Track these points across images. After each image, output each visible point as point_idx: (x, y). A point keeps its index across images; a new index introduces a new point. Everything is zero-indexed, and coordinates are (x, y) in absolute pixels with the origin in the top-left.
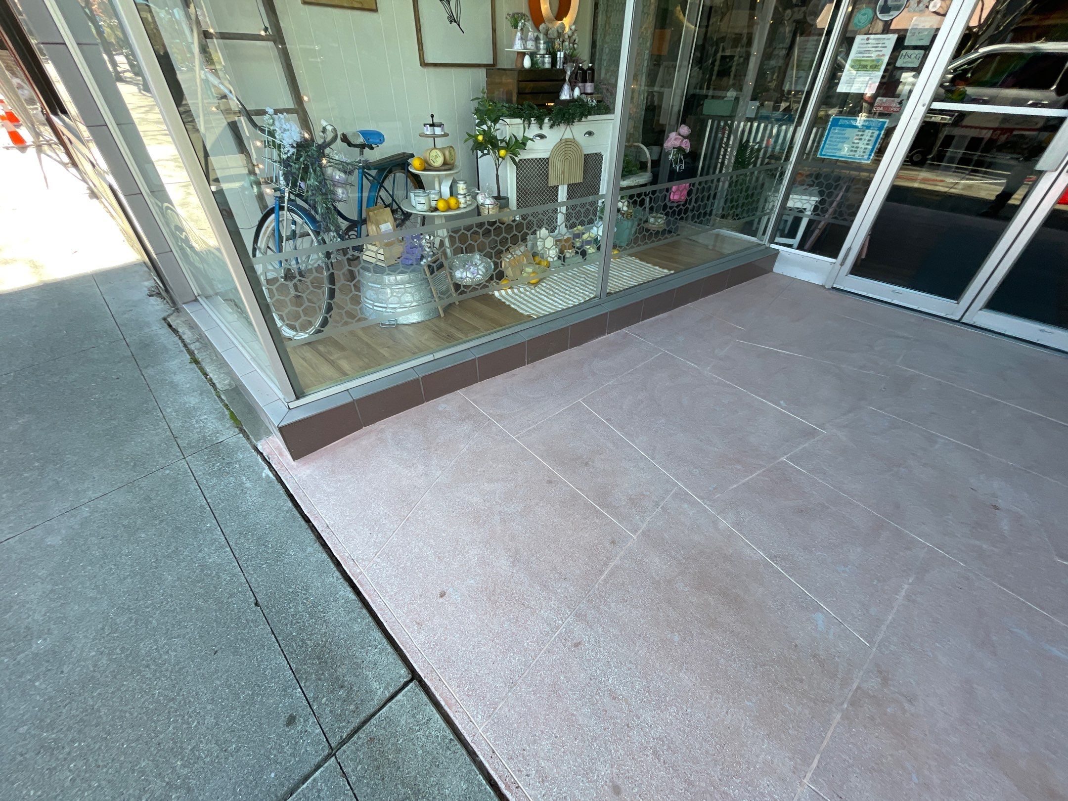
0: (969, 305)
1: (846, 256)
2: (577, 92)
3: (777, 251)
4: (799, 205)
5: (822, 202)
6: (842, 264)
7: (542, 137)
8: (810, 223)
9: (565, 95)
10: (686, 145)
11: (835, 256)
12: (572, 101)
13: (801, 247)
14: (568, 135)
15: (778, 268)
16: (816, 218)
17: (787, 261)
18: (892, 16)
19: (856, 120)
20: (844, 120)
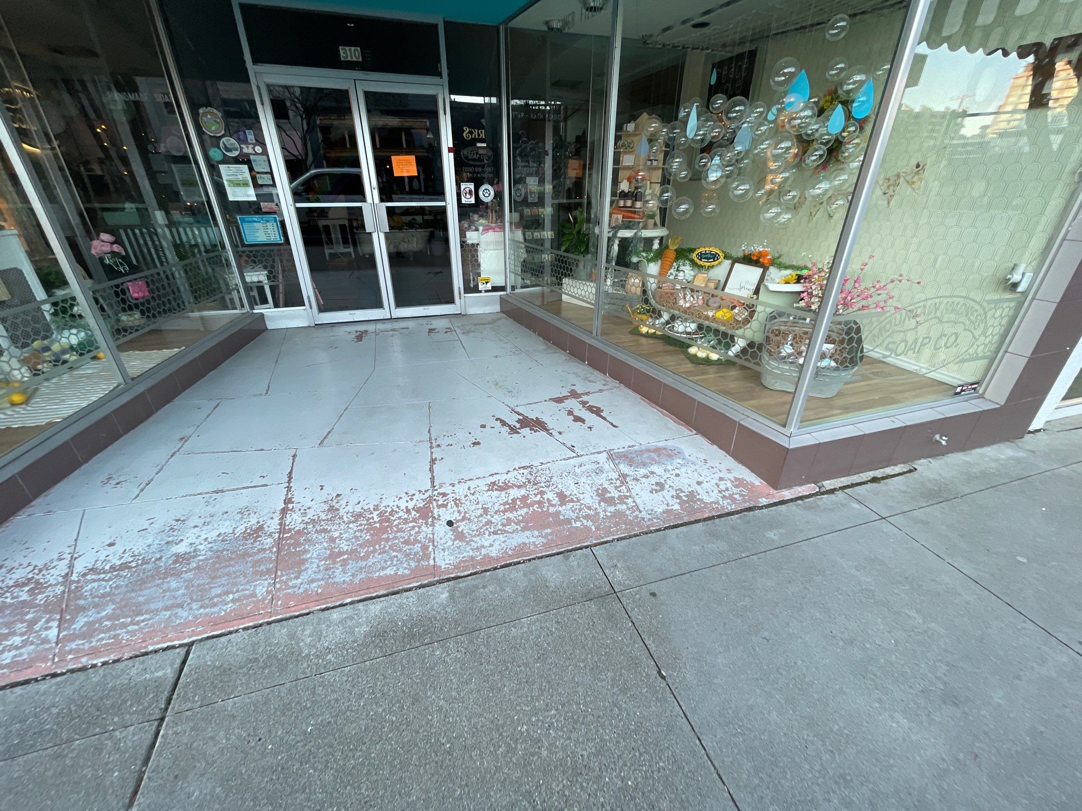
0: (389, 308)
1: (309, 301)
3: (262, 315)
4: (255, 279)
5: (270, 272)
6: (311, 307)
8: (273, 289)
10: (118, 250)
11: (304, 305)
13: (276, 305)
15: (270, 325)
16: (272, 284)
17: (274, 318)
18: (235, 154)
19: (256, 218)
20: (247, 218)
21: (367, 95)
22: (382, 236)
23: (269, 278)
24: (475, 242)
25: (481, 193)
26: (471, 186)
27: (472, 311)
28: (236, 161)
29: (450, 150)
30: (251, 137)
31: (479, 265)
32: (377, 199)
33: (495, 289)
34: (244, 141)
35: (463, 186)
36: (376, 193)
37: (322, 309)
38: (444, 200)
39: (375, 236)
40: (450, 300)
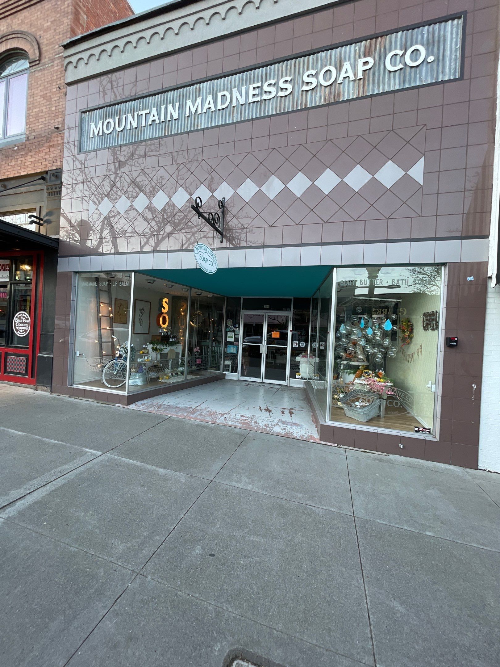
0: (262, 379)
1: (239, 372)
2: (173, 340)
3: (226, 374)
4: (228, 363)
6: (239, 374)
7: (166, 348)
9: (171, 340)
10: (199, 351)
11: (237, 373)
12: (172, 341)
13: (230, 372)
14: (172, 348)
15: (226, 378)
17: (228, 376)
18: (232, 330)
19: (232, 346)
20: (230, 346)
21: (269, 316)
22: (265, 355)
23: (232, 363)
24: (298, 360)
25: (300, 344)
26: (297, 342)
27: (291, 385)
28: (231, 332)
29: (291, 331)
30: (237, 326)
31: (299, 369)
32: (265, 344)
33: (302, 378)
34: (235, 327)
35: (294, 342)
36: (266, 342)
37: (242, 375)
38: (287, 345)
39: (263, 354)
40: (285, 380)
